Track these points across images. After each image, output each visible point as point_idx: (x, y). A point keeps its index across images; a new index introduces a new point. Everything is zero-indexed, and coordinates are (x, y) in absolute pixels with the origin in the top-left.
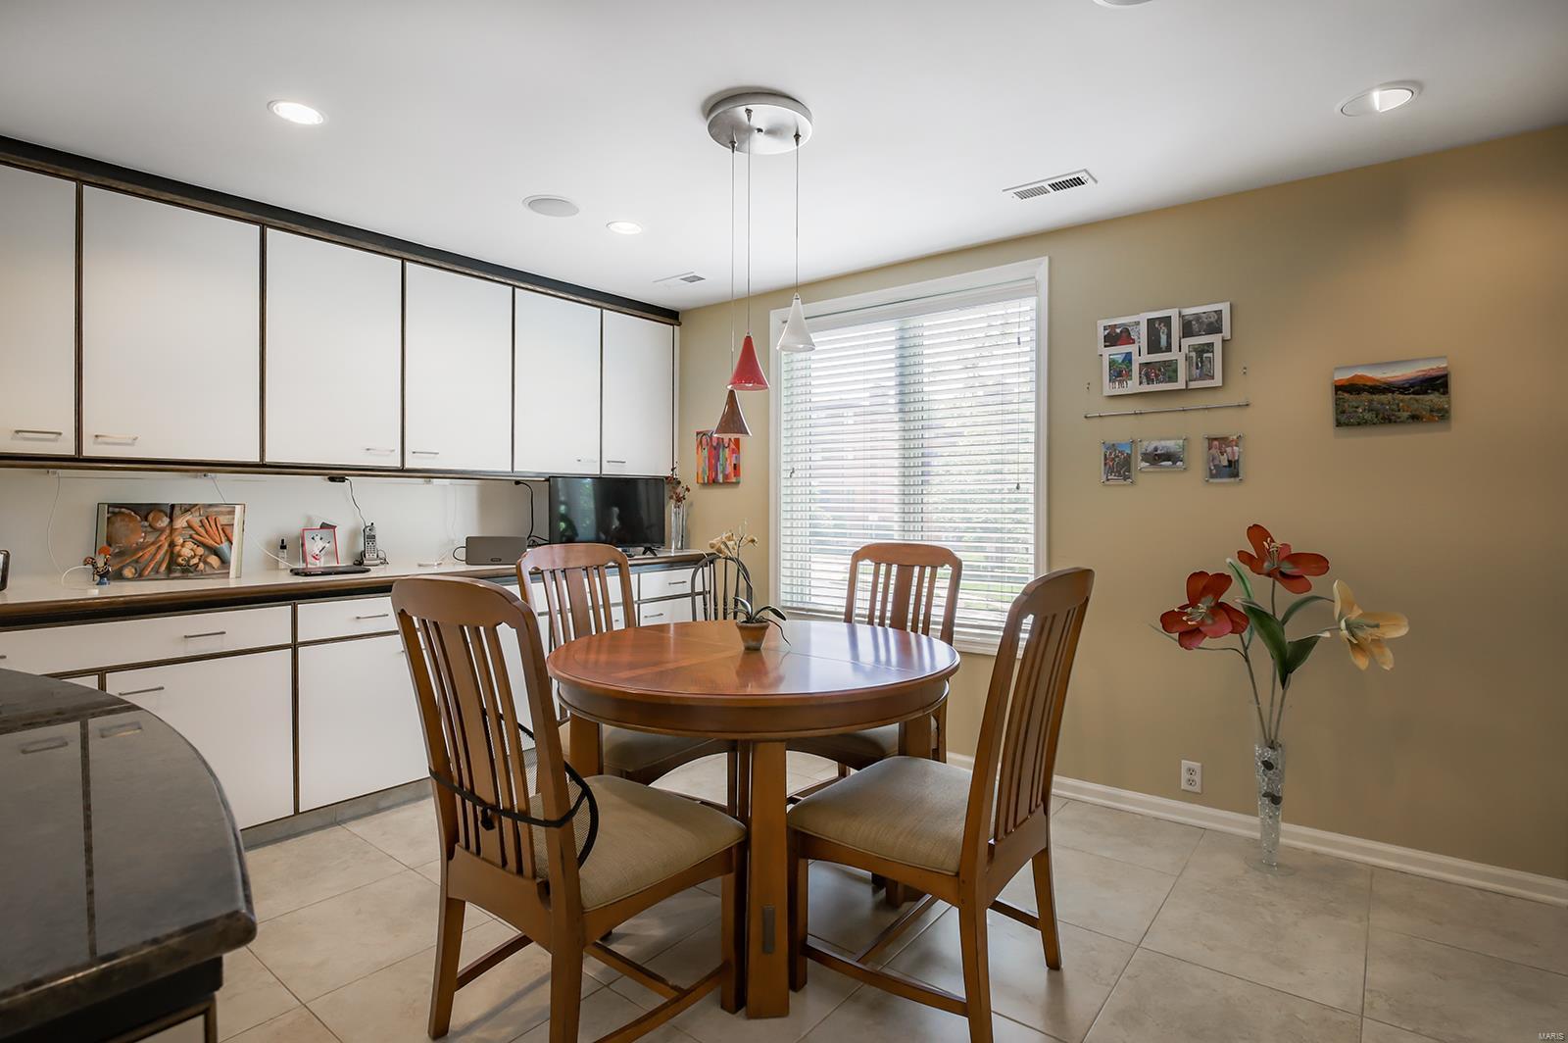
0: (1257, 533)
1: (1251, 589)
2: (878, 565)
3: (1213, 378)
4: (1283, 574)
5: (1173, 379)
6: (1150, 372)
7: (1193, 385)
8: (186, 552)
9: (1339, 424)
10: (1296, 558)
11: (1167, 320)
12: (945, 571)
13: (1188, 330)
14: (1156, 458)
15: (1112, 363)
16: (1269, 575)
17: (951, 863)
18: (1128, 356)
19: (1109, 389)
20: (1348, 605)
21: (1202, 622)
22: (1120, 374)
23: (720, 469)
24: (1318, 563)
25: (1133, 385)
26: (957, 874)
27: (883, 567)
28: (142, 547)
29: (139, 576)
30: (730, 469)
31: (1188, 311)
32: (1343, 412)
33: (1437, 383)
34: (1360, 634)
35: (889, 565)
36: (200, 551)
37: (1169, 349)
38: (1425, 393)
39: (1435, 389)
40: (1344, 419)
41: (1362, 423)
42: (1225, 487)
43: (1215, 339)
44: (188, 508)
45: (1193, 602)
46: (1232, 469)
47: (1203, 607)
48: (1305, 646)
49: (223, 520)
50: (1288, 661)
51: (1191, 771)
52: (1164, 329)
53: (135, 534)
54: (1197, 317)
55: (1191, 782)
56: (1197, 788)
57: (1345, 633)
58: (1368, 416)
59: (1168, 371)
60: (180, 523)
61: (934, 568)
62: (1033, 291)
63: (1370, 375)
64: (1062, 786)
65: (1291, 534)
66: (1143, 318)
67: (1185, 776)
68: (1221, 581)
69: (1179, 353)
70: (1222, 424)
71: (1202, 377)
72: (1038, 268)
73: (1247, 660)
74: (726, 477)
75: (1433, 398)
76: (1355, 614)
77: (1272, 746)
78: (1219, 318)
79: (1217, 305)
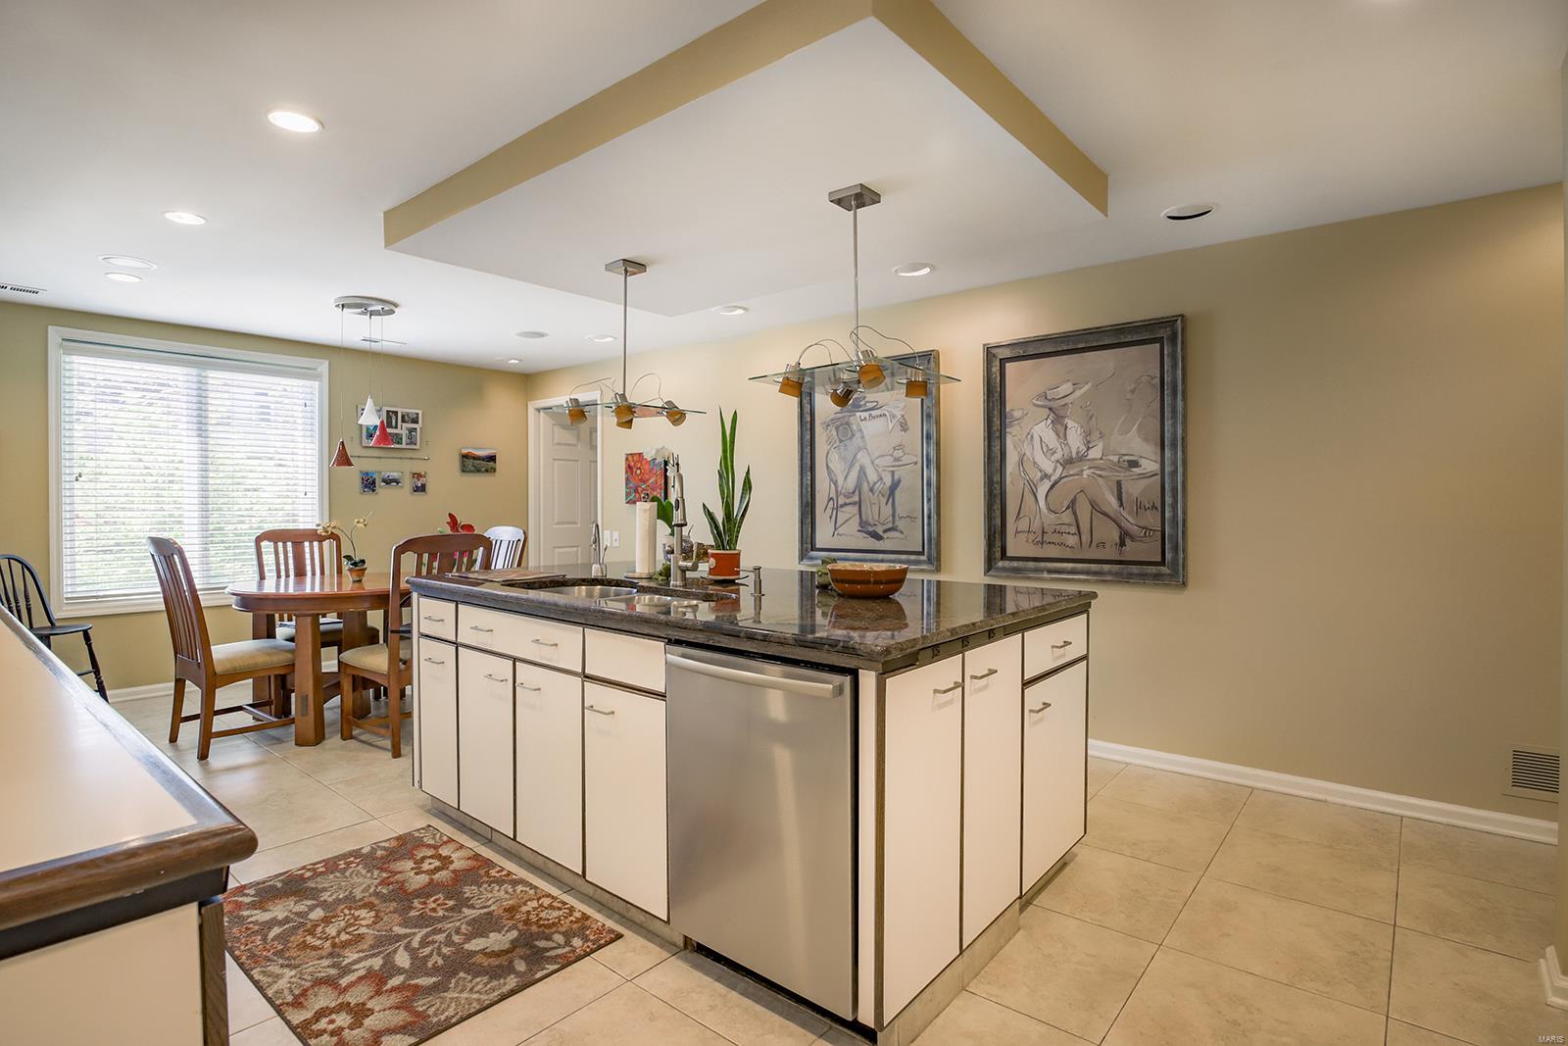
0: (452, 515)
2: (276, 543)
3: (416, 444)
5: (400, 443)
7: (407, 446)
9: (462, 471)
11: (396, 413)
13: (405, 419)
14: (388, 481)
15: (367, 430)
18: (374, 427)
19: (366, 444)
22: (371, 435)
27: (280, 544)
31: (405, 411)
32: (464, 466)
33: (492, 458)
35: (285, 543)
37: (396, 427)
38: (489, 461)
39: (492, 461)
40: (464, 469)
41: (470, 472)
42: (419, 497)
43: (417, 426)
46: (422, 489)
52: (394, 417)
54: (408, 414)
58: (472, 469)
59: (397, 438)
62: (320, 377)
63: (472, 452)
64: (333, 666)
66: (384, 409)
69: (402, 430)
70: (419, 467)
71: (412, 444)
72: (321, 365)
75: (491, 464)
78: (418, 417)
79: (417, 411)
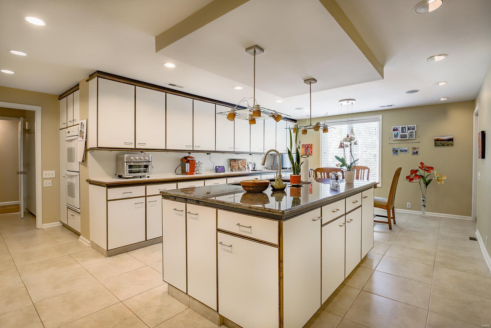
0: (422, 164)
1: (421, 172)
3: (413, 137)
4: (426, 170)
6: (402, 137)
7: (410, 138)
8: (241, 167)
9: (435, 146)
10: (428, 168)
11: (405, 127)
12: (366, 171)
13: (409, 129)
14: (403, 151)
15: (394, 134)
16: (424, 170)
17: (386, 205)
18: (398, 133)
19: (394, 139)
20: (437, 174)
21: (413, 177)
22: (396, 136)
23: (308, 152)
24: (432, 168)
25: (399, 138)
26: (387, 206)
28: (235, 166)
29: (235, 171)
30: (310, 152)
31: (409, 126)
32: (436, 144)
33: (451, 140)
34: (439, 179)
36: (242, 167)
37: (405, 132)
38: (449, 141)
39: (451, 141)
40: (436, 145)
41: (439, 146)
42: (415, 156)
43: (414, 131)
44: (240, 160)
45: (412, 174)
46: (417, 153)
47: (413, 175)
48: (430, 181)
49: (245, 161)
50: (427, 184)
51: (409, 204)
52: (404, 129)
53: (233, 164)
54: (411, 127)
55: (409, 206)
56: (410, 207)
57: (436, 178)
58: (440, 145)
59: (405, 136)
60: (239, 162)
61: (364, 170)
62: (379, 120)
63: (440, 138)
65: (427, 164)
66: (401, 127)
67: (408, 205)
68: (417, 171)
69: (407, 133)
70: (415, 145)
71: (411, 137)
72: (380, 117)
73: (420, 184)
74: (309, 154)
75: (450, 142)
76: (438, 176)
77: (424, 198)
78: (415, 128)
79: (414, 125)
